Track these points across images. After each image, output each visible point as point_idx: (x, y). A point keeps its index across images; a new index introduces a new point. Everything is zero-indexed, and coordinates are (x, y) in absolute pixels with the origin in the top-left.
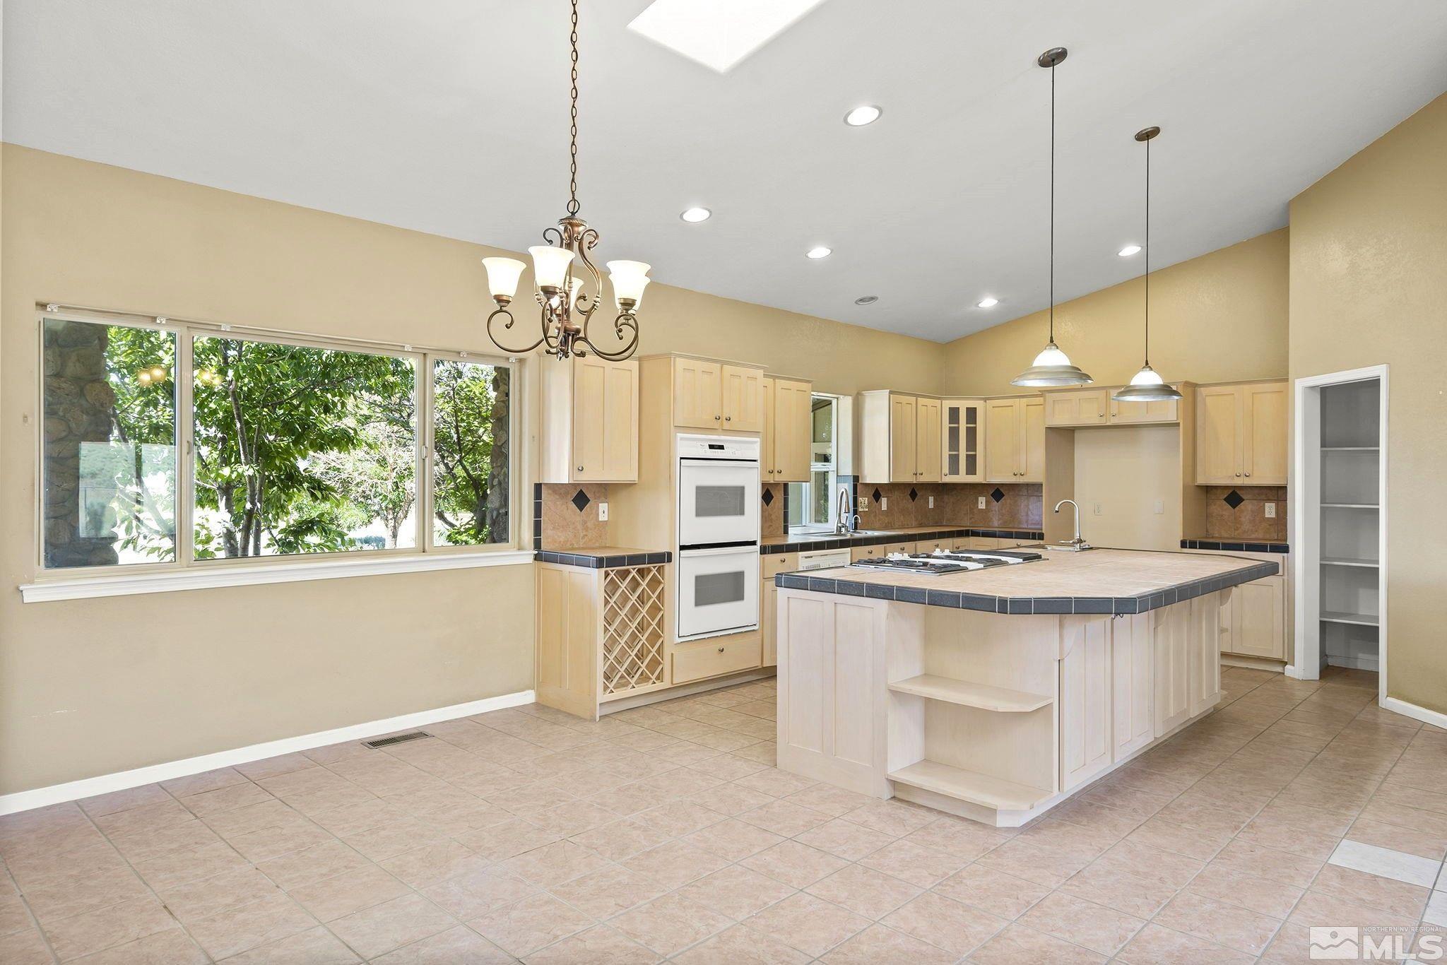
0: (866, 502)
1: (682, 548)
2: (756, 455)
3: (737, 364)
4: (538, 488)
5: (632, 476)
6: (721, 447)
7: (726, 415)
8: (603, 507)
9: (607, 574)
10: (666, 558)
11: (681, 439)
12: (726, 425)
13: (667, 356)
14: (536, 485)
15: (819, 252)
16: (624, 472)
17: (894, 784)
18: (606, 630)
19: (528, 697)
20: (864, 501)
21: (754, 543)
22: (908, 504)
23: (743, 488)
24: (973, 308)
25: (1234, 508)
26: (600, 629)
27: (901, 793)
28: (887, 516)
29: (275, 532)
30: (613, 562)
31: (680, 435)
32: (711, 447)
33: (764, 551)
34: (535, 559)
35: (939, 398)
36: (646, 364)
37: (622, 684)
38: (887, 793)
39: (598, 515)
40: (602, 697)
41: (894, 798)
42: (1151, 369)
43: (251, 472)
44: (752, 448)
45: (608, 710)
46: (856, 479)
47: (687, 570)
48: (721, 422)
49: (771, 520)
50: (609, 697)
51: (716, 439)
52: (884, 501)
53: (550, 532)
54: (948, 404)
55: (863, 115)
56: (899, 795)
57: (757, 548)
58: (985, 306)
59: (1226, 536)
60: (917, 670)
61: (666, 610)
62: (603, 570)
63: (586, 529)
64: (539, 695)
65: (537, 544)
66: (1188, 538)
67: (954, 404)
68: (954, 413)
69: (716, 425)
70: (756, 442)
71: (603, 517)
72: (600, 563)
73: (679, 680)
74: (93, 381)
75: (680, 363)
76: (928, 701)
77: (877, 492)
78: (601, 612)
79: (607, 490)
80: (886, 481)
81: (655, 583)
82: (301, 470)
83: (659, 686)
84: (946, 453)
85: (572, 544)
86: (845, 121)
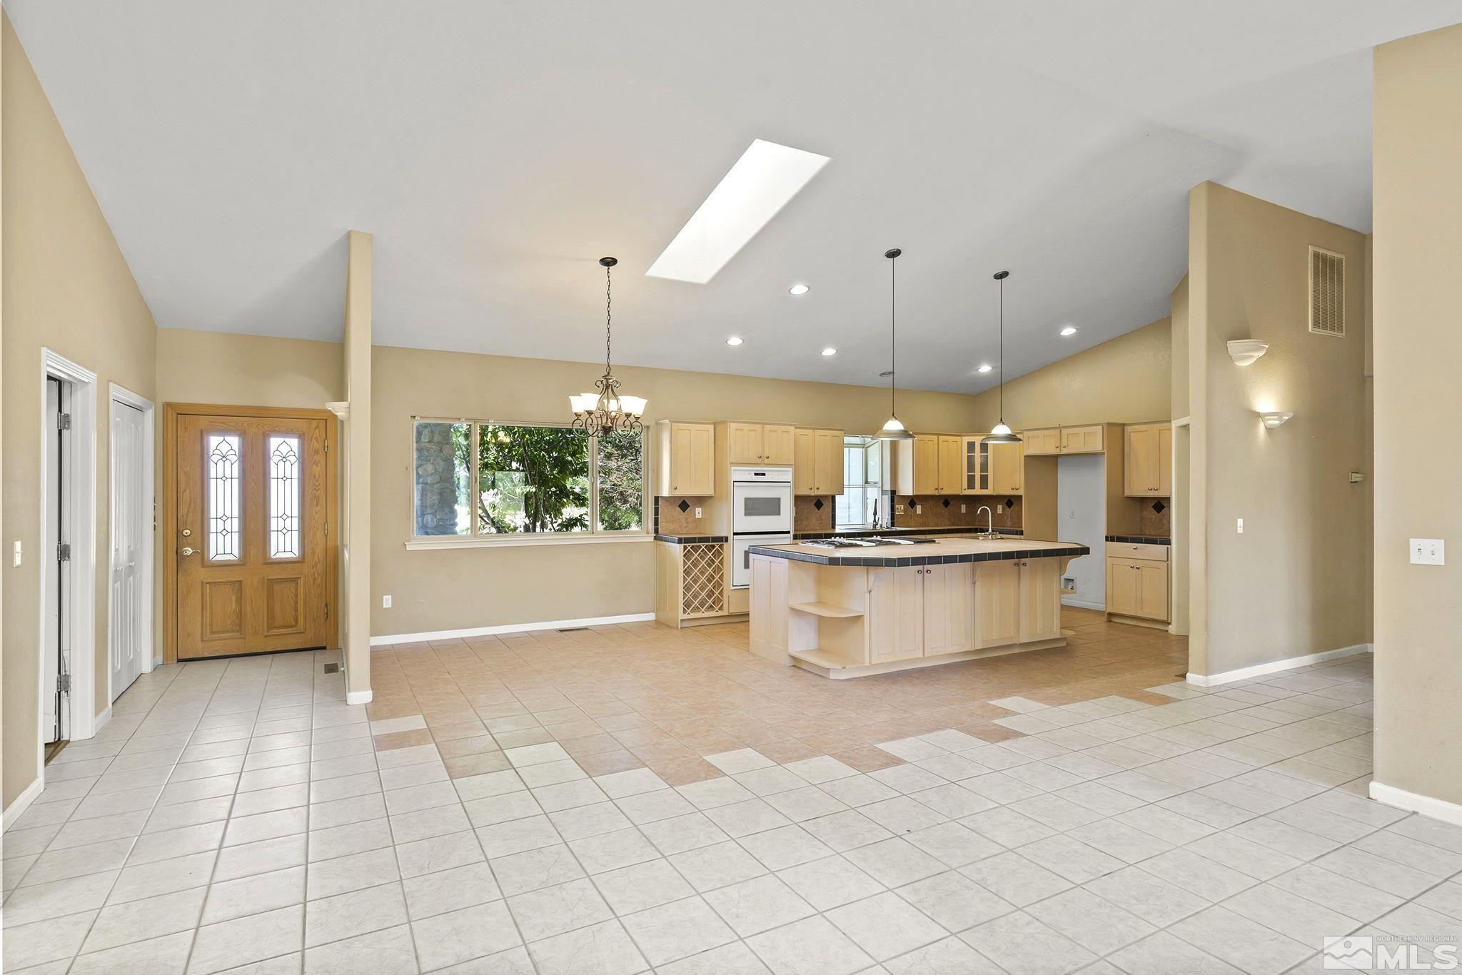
0: (902, 508)
1: (735, 534)
2: (790, 480)
3: (774, 424)
4: (657, 499)
5: (710, 492)
6: (764, 474)
7: (767, 455)
8: (698, 510)
9: (685, 548)
10: (726, 539)
11: (734, 470)
12: (766, 461)
13: (725, 422)
14: (655, 497)
15: (829, 352)
16: (705, 490)
17: (794, 658)
18: (685, 579)
19: (651, 617)
20: (900, 508)
21: (788, 532)
22: (941, 508)
23: (779, 499)
24: (975, 373)
25: (1159, 513)
26: (681, 580)
27: (797, 664)
28: (922, 518)
29: (555, 525)
30: (687, 540)
31: (733, 468)
32: (756, 474)
33: (796, 537)
34: (655, 539)
35: (960, 436)
36: (718, 426)
37: (696, 609)
38: (789, 662)
39: (695, 515)
40: (681, 616)
41: (794, 666)
42: (1004, 424)
43: (534, 490)
44: (788, 475)
45: (686, 624)
46: (893, 493)
47: (737, 548)
48: (763, 459)
49: (822, 520)
50: (686, 616)
51: (759, 469)
52: (919, 509)
53: (663, 524)
54: (966, 439)
55: (799, 290)
56: (797, 665)
57: (791, 535)
58: (983, 371)
59: (1153, 533)
60: (812, 598)
61: (725, 570)
62: (682, 545)
63: (688, 522)
64: (656, 616)
65: (656, 531)
66: (1112, 534)
67: (971, 439)
68: (971, 446)
69: (759, 461)
70: (789, 471)
71: (698, 516)
72: (680, 541)
73: (733, 611)
74: (447, 444)
75: (733, 426)
76: (820, 617)
77: (912, 501)
78: (681, 569)
79: (700, 500)
80: (911, 494)
81: (718, 554)
82: (569, 488)
83: (721, 613)
84: (965, 474)
85: (678, 531)
86: (789, 291)
